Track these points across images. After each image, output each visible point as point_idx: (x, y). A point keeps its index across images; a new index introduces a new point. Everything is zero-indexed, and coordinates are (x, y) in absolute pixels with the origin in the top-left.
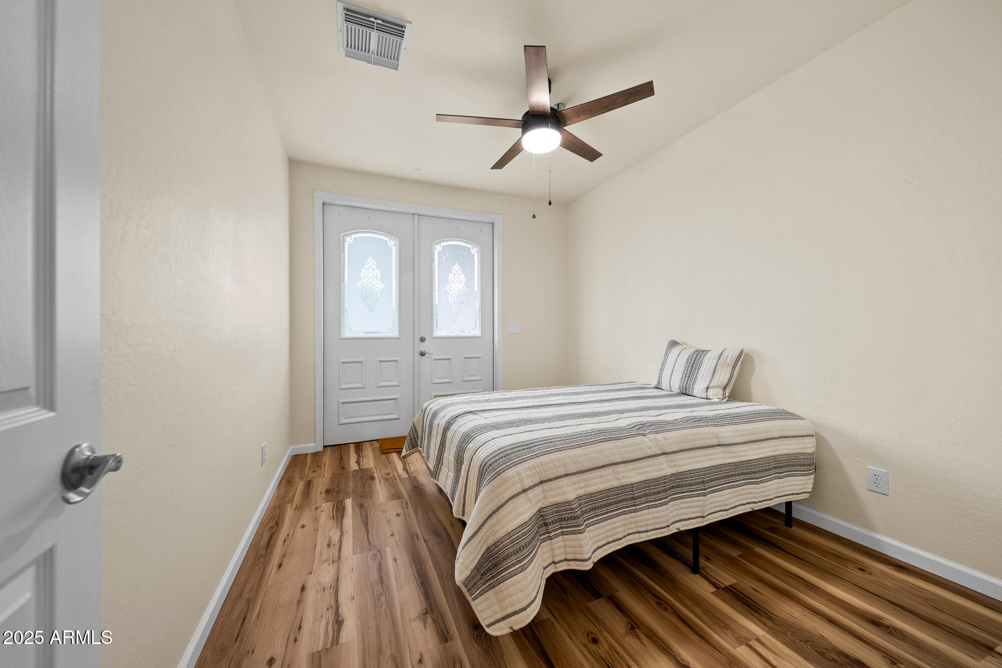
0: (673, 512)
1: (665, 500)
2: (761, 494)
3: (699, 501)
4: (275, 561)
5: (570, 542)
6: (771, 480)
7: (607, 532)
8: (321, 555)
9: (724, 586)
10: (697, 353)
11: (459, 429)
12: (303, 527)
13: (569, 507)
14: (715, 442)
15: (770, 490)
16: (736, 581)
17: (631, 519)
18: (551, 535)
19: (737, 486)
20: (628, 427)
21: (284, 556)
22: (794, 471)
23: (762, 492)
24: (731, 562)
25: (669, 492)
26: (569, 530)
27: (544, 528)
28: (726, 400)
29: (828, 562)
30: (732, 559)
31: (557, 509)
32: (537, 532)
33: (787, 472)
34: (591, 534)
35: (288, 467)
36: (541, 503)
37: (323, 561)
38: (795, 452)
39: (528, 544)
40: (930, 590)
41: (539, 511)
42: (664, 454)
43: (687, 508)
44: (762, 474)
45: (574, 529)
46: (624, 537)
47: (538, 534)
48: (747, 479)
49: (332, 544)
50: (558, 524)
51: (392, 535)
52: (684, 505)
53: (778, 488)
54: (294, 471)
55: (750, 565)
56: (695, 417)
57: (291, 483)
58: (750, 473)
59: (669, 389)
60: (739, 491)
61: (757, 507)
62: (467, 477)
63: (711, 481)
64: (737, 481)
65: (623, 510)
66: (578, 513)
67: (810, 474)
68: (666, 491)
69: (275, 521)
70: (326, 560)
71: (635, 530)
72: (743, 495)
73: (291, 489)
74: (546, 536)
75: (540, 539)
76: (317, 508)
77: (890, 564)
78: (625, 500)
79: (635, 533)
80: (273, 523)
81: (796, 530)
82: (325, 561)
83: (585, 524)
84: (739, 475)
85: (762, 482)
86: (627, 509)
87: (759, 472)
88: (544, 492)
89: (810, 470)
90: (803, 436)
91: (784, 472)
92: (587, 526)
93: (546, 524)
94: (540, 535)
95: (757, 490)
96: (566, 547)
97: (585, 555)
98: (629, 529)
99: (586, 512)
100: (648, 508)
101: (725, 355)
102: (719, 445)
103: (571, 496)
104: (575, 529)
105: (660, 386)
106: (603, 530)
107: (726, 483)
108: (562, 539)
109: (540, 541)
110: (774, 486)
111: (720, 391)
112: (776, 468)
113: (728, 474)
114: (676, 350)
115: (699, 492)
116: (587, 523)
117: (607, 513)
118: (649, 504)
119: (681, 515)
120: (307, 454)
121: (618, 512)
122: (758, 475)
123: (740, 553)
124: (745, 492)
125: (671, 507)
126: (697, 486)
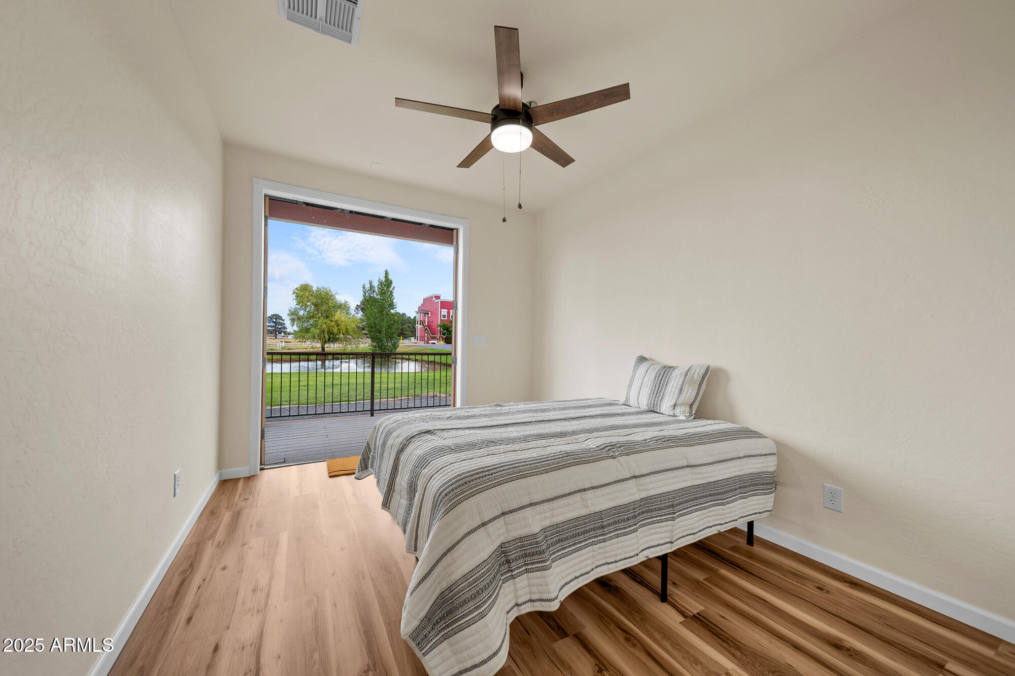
0: (642, 538)
1: (634, 527)
2: (727, 515)
3: (668, 526)
4: (184, 614)
5: (535, 581)
6: (736, 500)
7: (574, 566)
8: (244, 603)
9: (692, 615)
10: (665, 370)
11: (415, 452)
12: (224, 568)
13: (534, 541)
14: (684, 463)
15: (735, 511)
16: (703, 608)
17: (600, 550)
18: (514, 573)
19: (705, 508)
20: (597, 449)
21: (196, 607)
22: (757, 490)
23: (728, 513)
24: (698, 587)
25: (639, 518)
26: (534, 566)
27: (507, 566)
28: (692, 417)
29: (790, 582)
30: (698, 584)
31: (521, 543)
32: (498, 571)
33: (750, 491)
34: (558, 569)
35: (213, 495)
36: (503, 537)
37: (246, 611)
38: (758, 470)
39: (487, 586)
40: (882, 607)
41: (502, 546)
42: (635, 477)
43: (656, 533)
44: (728, 495)
45: (539, 565)
46: (593, 570)
47: (499, 574)
48: (714, 500)
49: (260, 587)
50: (522, 560)
51: (333, 574)
52: (653, 531)
53: (742, 508)
54: (221, 500)
55: (716, 589)
56: (664, 437)
57: (215, 514)
58: (717, 494)
59: (637, 405)
60: (706, 513)
61: (723, 529)
62: (421, 506)
63: (680, 504)
64: (704, 503)
65: (591, 541)
66: (544, 547)
67: (772, 493)
68: (635, 517)
69: (189, 562)
70: (249, 610)
71: (604, 562)
72: (710, 517)
73: (214, 522)
74: (508, 575)
75: (502, 578)
76: (244, 544)
77: (845, 581)
78: (594, 529)
79: (604, 564)
80: (185, 566)
81: (757, 549)
82: (247, 610)
83: (551, 558)
84: (706, 496)
85: (728, 503)
86: (595, 540)
87: (725, 492)
88: (506, 524)
89: (772, 489)
90: (766, 455)
91: (748, 492)
92: (554, 561)
93: (508, 562)
94: (502, 575)
95: (723, 511)
96: (531, 587)
97: (550, 595)
98: (598, 560)
99: (552, 544)
100: (618, 536)
101: (692, 371)
102: (688, 466)
103: (536, 529)
104: (541, 565)
105: (628, 403)
106: (571, 563)
107: (694, 506)
108: (526, 578)
109: (501, 582)
110: (739, 506)
111: (687, 409)
112: (740, 488)
113: (696, 496)
114: (644, 367)
115: (668, 516)
116: (553, 557)
117: (575, 544)
118: (619, 532)
119: (650, 542)
120: (239, 479)
121: (586, 543)
122: (724, 496)
123: (706, 576)
124: (712, 513)
125: (641, 533)
126: (666, 510)
